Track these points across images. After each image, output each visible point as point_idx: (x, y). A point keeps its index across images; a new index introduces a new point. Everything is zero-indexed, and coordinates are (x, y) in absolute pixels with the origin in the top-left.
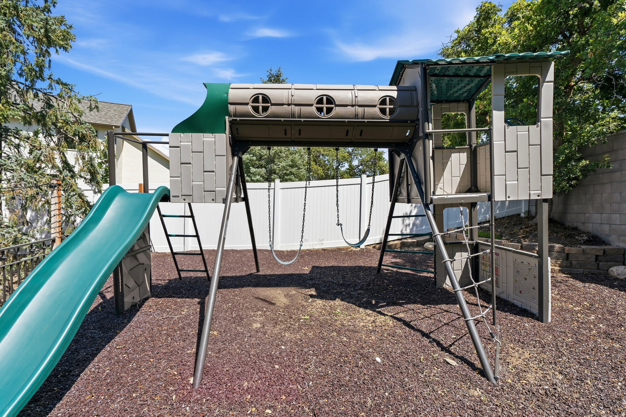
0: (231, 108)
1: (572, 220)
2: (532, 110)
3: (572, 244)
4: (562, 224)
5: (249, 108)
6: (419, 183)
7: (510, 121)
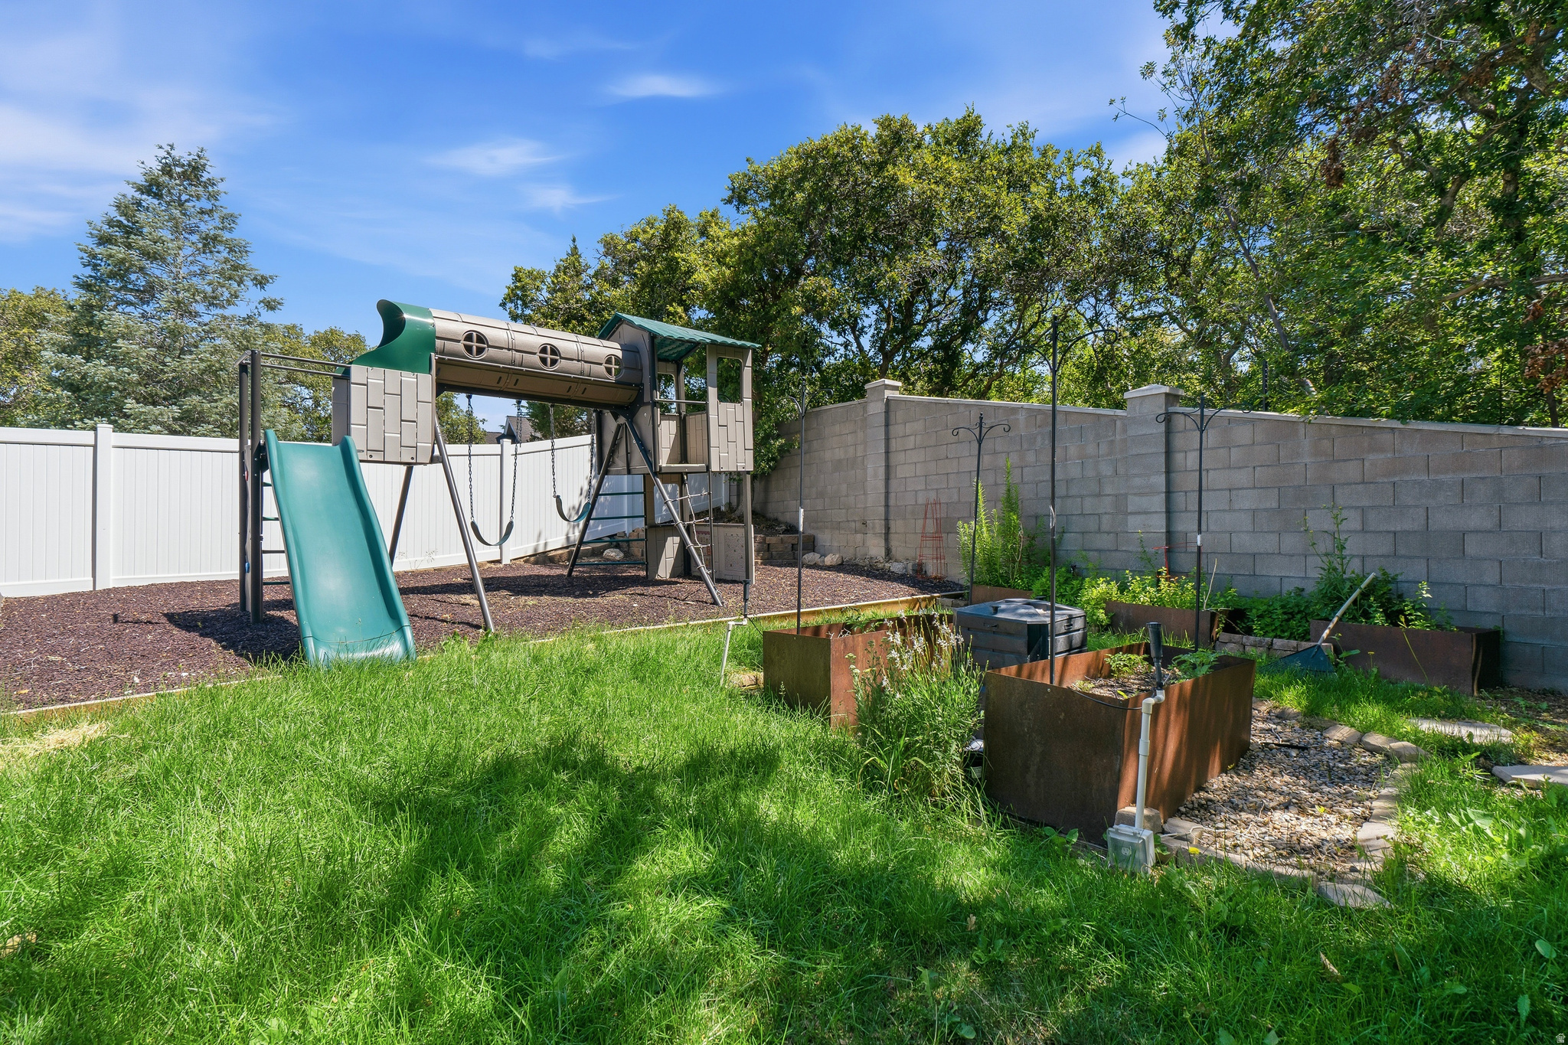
0: (438, 343)
1: (773, 510)
2: (733, 374)
3: (773, 534)
4: (764, 517)
5: (460, 347)
6: (645, 452)
7: (722, 398)
